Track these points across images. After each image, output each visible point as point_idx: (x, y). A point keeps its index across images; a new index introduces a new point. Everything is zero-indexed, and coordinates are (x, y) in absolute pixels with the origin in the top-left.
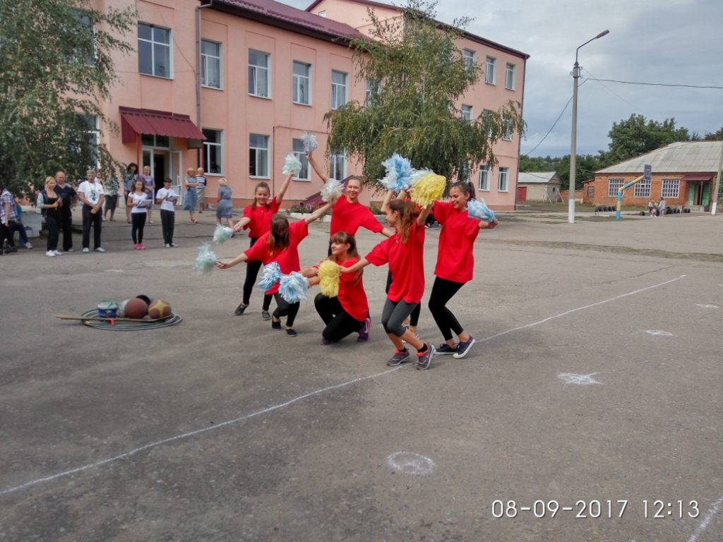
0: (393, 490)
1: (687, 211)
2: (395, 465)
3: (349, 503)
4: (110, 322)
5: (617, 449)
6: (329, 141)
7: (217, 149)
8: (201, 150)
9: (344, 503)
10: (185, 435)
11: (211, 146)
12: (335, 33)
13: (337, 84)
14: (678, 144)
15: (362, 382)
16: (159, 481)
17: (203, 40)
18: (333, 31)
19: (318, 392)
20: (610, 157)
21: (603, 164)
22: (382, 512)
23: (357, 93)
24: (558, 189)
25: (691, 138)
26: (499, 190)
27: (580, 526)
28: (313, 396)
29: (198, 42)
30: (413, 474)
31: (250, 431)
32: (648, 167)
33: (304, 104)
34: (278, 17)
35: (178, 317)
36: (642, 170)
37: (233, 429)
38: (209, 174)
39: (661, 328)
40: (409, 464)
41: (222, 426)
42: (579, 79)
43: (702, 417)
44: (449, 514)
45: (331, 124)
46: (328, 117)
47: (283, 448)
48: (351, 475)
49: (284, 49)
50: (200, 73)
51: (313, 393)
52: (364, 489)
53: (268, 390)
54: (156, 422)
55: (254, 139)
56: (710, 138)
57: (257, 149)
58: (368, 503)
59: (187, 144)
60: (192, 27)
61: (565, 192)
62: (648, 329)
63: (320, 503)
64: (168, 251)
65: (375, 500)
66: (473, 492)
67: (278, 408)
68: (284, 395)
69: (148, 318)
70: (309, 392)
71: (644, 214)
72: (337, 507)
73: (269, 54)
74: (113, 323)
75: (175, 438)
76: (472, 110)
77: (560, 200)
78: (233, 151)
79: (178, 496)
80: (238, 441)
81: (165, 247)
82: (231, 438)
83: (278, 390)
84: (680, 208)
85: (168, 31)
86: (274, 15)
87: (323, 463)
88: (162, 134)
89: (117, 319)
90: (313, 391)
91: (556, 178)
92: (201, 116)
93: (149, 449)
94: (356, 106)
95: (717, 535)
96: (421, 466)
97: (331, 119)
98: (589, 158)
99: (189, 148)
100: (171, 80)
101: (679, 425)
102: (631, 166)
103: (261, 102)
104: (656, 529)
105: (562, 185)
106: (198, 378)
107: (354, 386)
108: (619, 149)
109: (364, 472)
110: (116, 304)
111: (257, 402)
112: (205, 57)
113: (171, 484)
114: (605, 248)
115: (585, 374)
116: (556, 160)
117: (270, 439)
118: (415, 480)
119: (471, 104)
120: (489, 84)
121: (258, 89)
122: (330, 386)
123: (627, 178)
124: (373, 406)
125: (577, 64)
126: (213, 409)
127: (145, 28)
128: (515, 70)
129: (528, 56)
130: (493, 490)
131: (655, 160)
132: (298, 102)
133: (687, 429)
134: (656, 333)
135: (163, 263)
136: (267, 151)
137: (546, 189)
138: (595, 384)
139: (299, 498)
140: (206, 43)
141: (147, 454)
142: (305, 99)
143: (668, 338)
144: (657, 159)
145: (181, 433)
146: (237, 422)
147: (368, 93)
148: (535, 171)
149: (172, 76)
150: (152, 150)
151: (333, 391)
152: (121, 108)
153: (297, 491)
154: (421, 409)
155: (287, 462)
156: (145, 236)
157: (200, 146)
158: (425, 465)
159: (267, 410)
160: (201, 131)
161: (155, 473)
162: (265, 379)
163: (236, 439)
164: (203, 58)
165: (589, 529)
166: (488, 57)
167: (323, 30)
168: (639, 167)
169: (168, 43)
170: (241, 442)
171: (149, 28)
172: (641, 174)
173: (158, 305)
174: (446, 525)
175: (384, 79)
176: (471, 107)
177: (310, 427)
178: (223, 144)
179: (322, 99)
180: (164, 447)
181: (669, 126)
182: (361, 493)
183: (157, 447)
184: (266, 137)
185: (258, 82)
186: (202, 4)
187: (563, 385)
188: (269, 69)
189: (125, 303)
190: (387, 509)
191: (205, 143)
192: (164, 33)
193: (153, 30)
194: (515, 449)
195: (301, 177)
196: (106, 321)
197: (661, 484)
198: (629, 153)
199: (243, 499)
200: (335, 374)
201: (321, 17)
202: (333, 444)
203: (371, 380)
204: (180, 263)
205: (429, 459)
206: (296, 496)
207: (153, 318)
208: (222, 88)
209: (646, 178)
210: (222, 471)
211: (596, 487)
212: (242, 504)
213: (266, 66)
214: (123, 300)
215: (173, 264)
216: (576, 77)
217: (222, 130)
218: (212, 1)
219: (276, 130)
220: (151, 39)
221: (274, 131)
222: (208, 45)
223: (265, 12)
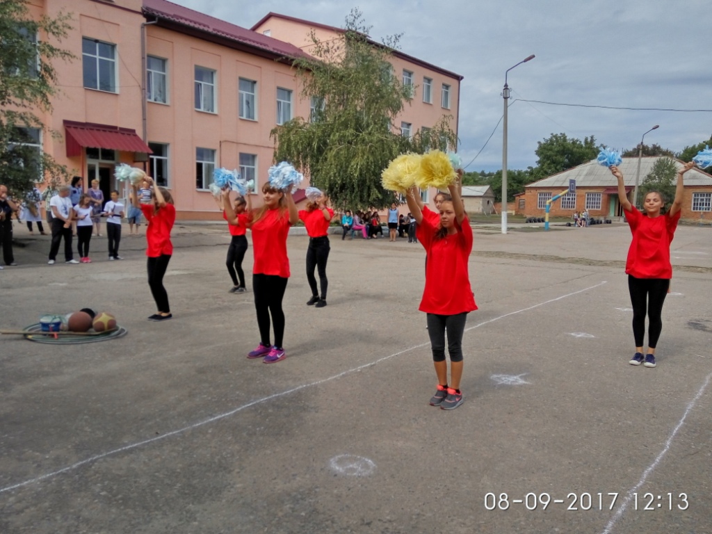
0: (335, 491)
1: (609, 222)
2: (337, 468)
3: (292, 506)
4: (53, 336)
5: (544, 444)
6: (275, 155)
7: (163, 162)
8: (147, 164)
9: (287, 507)
10: (129, 447)
11: (158, 160)
12: (279, 52)
13: (282, 101)
15: (307, 388)
16: (103, 493)
17: (149, 56)
18: (278, 50)
19: (263, 399)
20: (539, 172)
21: (532, 178)
22: (324, 513)
23: (302, 110)
24: (492, 202)
27: (509, 518)
28: (257, 404)
29: (143, 58)
30: (355, 476)
31: (195, 441)
32: (572, 181)
33: (250, 120)
34: (224, 35)
35: (123, 330)
36: (567, 184)
37: (178, 439)
39: (584, 331)
40: (351, 466)
41: (168, 436)
42: (509, 99)
43: (619, 412)
44: (388, 512)
45: (277, 139)
46: (274, 133)
47: (229, 455)
48: (294, 479)
49: (229, 66)
50: (146, 88)
51: (258, 401)
52: (307, 492)
53: (213, 400)
54: (100, 434)
55: (201, 153)
56: (628, 155)
57: (204, 163)
58: (310, 506)
59: (134, 157)
60: (138, 42)
61: (498, 204)
62: (573, 332)
63: (264, 507)
64: (113, 264)
65: (318, 502)
66: (411, 490)
67: (224, 417)
68: (230, 404)
69: (92, 331)
70: (255, 399)
71: (570, 225)
72: (281, 511)
73: (215, 71)
74: (56, 337)
75: (120, 450)
76: (411, 127)
77: (494, 213)
78: (180, 167)
79: (122, 507)
80: (183, 451)
81: (109, 260)
82: (176, 448)
83: (224, 400)
84: (602, 219)
85: (113, 46)
86: (219, 34)
87: (268, 468)
88: (108, 148)
89: (60, 332)
90: (258, 399)
91: (490, 192)
92: (147, 130)
93: (93, 462)
94: (301, 123)
95: (632, 520)
96: (362, 468)
97: (277, 135)
98: (520, 173)
99: (135, 162)
100: (117, 95)
101: (600, 420)
102: (557, 181)
103: (207, 118)
104: (578, 517)
105: (496, 198)
106: (143, 389)
107: (299, 392)
108: (546, 165)
109: (308, 476)
110: (60, 318)
111: (203, 411)
112: (151, 72)
113: (115, 496)
114: (534, 257)
115: (515, 375)
116: (490, 175)
117: (215, 448)
118: (357, 481)
119: (409, 122)
120: (426, 103)
121: (204, 105)
122: (276, 393)
123: (554, 192)
124: (317, 412)
125: (506, 85)
126: (158, 420)
127: (89, 43)
128: (450, 91)
129: (462, 78)
130: (429, 487)
131: (579, 175)
132: (244, 117)
133: (607, 423)
134: (579, 336)
135: (107, 276)
136: (213, 165)
137: (481, 202)
138: (524, 384)
139: (244, 504)
140: (152, 59)
141: (90, 467)
142: (251, 115)
143: (590, 340)
144: (580, 174)
145: (126, 445)
146: (182, 432)
147: (312, 110)
148: (471, 185)
149: (117, 91)
150: (97, 163)
151: (278, 398)
152: (66, 122)
153: (242, 497)
154: (363, 413)
155: (232, 469)
157: (146, 159)
158: (366, 466)
159: (212, 419)
160: (147, 144)
161: (99, 485)
162: (211, 389)
163: (181, 449)
164: (149, 73)
165: (518, 520)
166: (425, 78)
167: (268, 49)
168: (564, 181)
169: (113, 58)
170: (186, 452)
171: (94, 43)
172: (567, 188)
173: (103, 318)
174: (385, 522)
175: (327, 96)
176: (410, 124)
177: (255, 434)
178: (170, 158)
179: (267, 116)
180: (108, 459)
181: (590, 143)
182: (304, 496)
183: (101, 460)
184: (213, 151)
185: (205, 98)
186: (148, 21)
187: (495, 386)
188: (215, 85)
189: (68, 316)
190: (329, 510)
191: (151, 157)
192: (109, 48)
193: (97, 45)
194: (450, 448)
196: (49, 335)
197: (583, 476)
198: (556, 168)
199: (188, 508)
200: (280, 382)
201: (266, 36)
202: (277, 450)
203: (316, 387)
204: (126, 276)
205: (370, 461)
206: (241, 502)
207: (97, 331)
208: (168, 102)
209: (571, 191)
210: (167, 481)
211: (524, 480)
212: (187, 512)
213: (212, 83)
214: (66, 314)
215: (118, 277)
216: (506, 98)
217: (169, 144)
218: (157, 19)
219: (223, 144)
220: (95, 54)
221: (220, 145)
222: (154, 61)
223: (210, 30)
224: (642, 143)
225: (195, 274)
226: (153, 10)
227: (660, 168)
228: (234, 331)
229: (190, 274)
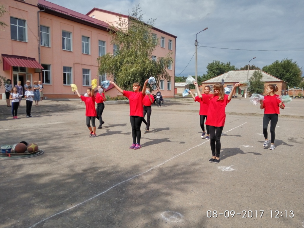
1: (236, 97)
2: (166, 219)
6: (99, 69)
7: (48, 73)
8: (41, 74)
11: (46, 72)
13: (101, 46)
14: (231, 72)
15: (137, 177)
17: (41, 26)
18: (99, 24)
19: (119, 184)
20: (207, 77)
21: (205, 79)
23: (110, 50)
25: (236, 69)
26: (168, 90)
29: (39, 26)
32: (223, 80)
33: (87, 54)
34: (75, 17)
35: (42, 151)
36: (221, 81)
38: (45, 84)
40: (172, 217)
41: (78, 206)
45: (100, 62)
46: (98, 60)
49: (77, 31)
50: (40, 40)
55: (65, 69)
56: (242, 69)
57: (67, 73)
59: (35, 71)
60: (36, 20)
62: (244, 145)
69: (27, 152)
73: (71, 33)
74: (10, 156)
76: (156, 58)
78: (56, 74)
85: (25, 21)
86: (73, 16)
88: (23, 66)
89: (11, 153)
92: (41, 59)
94: (110, 55)
96: (177, 218)
97: (100, 61)
99: (35, 73)
100: (27, 43)
102: (215, 80)
103: (68, 53)
107: (134, 179)
108: (211, 74)
110: (11, 146)
112: (42, 33)
120: (163, 48)
121: (66, 47)
125: (196, 40)
127: (13, 20)
128: (172, 42)
129: (177, 37)
132: (84, 53)
134: (247, 147)
136: (71, 74)
140: (42, 27)
142: (87, 51)
143: (252, 148)
144: (224, 77)
147: (114, 50)
148: (179, 82)
149: (27, 41)
150: (18, 73)
152: (3, 55)
156: (18, 112)
157: (41, 71)
159: (97, 195)
160: (41, 65)
164: (41, 33)
166: (161, 37)
167: (94, 23)
168: (218, 80)
169: (25, 26)
171: (15, 19)
173: (32, 146)
175: (122, 44)
176: (156, 56)
177: (120, 202)
178: (51, 71)
179: (95, 52)
180: (51, 220)
181: (228, 64)
183: (47, 221)
184: (71, 68)
185: (66, 44)
186: (40, 10)
187: (221, 172)
188: (71, 39)
189: (15, 146)
191: (43, 70)
192: (22, 22)
193: (17, 20)
195: (86, 85)
198: (214, 75)
201: (93, 18)
205: (180, 214)
207: (30, 152)
208: (50, 46)
213: (70, 38)
216: (196, 46)
217: (50, 65)
218: (45, 9)
219: (75, 65)
220: (16, 24)
221: (74, 65)
222: (43, 28)
223: (69, 15)
224: (249, 64)
225: (68, 123)
226: (42, 5)
227: (255, 75)
228: (94, 149)
229: (66, 123)
